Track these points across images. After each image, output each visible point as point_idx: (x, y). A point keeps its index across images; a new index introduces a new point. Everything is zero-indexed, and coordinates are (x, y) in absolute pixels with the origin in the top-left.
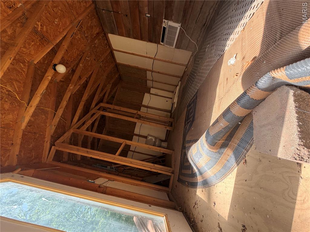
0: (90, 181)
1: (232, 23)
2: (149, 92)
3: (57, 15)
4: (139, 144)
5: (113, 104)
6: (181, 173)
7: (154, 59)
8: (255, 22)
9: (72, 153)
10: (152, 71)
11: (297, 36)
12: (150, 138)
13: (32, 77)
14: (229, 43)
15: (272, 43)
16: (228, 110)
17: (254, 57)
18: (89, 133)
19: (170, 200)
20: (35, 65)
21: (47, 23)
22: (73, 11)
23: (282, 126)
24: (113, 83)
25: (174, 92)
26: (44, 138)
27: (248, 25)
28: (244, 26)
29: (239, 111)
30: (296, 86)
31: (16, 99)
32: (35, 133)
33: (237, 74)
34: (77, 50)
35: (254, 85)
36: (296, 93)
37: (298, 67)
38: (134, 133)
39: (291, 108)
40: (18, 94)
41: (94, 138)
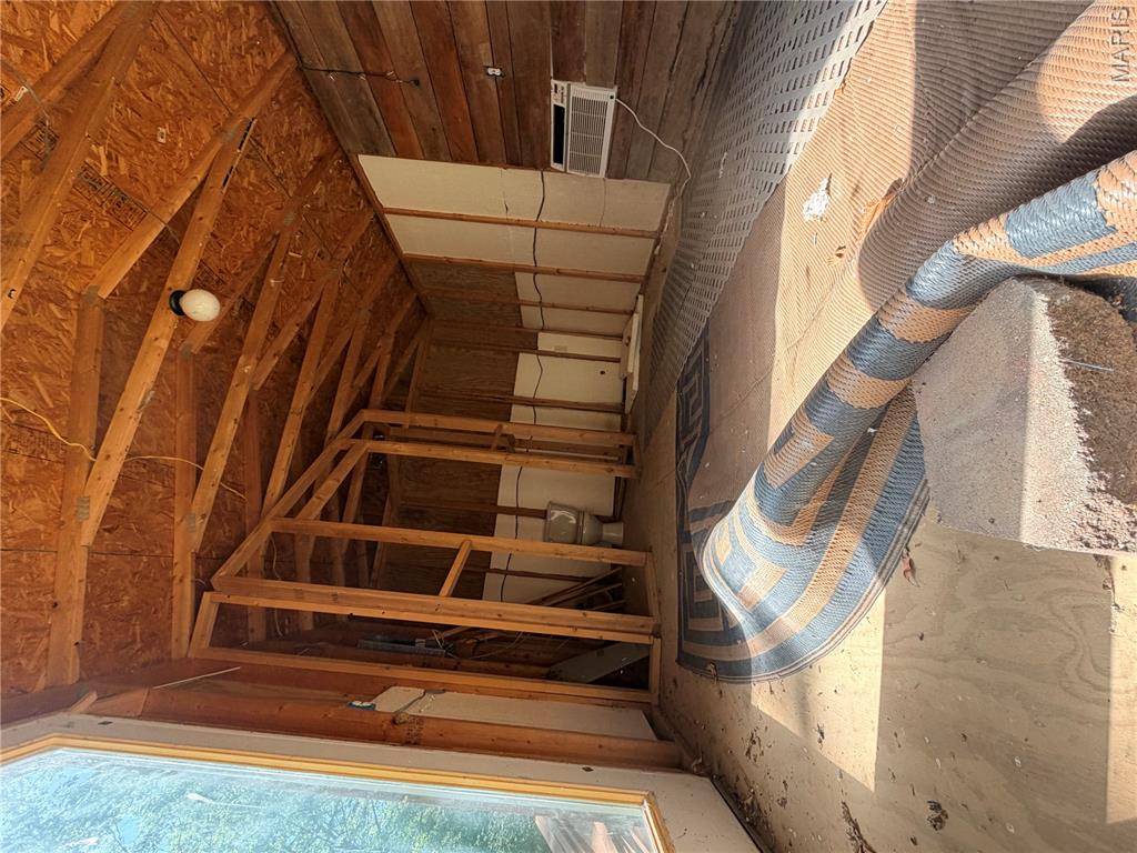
0: (357, 703)
1: (798, 64)
2: (533, 348)
3: (164, 109)
4: (520, 544)
5: (408, 406)
6: (685, 634)
7: (536, 226)
8: (880, 55)
9: (278, 609)
10: (535, 272)
11: (1034, 95)
12: (557, 513)
13: (97, 351)
14: (799, 139)
15: (950, 126)
16: (822, 392)
17: (891, 182)
18: (331, 528)
19: (661, 737)
20: (105, 301)
21: (131, 146)
22: (218, 90)
23: (1022, 428)
24: (396, 333)
25: (625, 337)
26: (171, 566)
27: (856, 69)
28: (843, 74)
29: (860, 391)
30: (1054, 278)
31: (50, 437)
32: (133, 552)
33: (840, 248)
34: (251, 229)
35: (903, 290)
36: (1058, 302)
37: (1048, 212)
38: (499, 504)
39: (1046, 359)
40: (52, 417)
41: (354, 543)
